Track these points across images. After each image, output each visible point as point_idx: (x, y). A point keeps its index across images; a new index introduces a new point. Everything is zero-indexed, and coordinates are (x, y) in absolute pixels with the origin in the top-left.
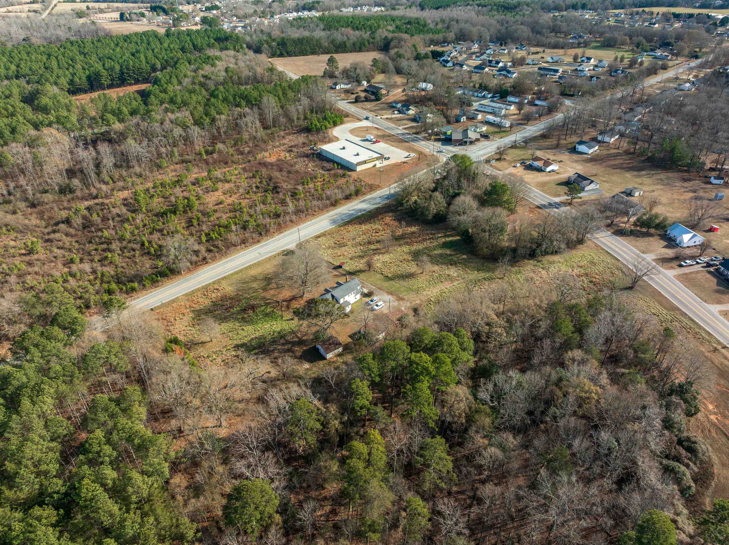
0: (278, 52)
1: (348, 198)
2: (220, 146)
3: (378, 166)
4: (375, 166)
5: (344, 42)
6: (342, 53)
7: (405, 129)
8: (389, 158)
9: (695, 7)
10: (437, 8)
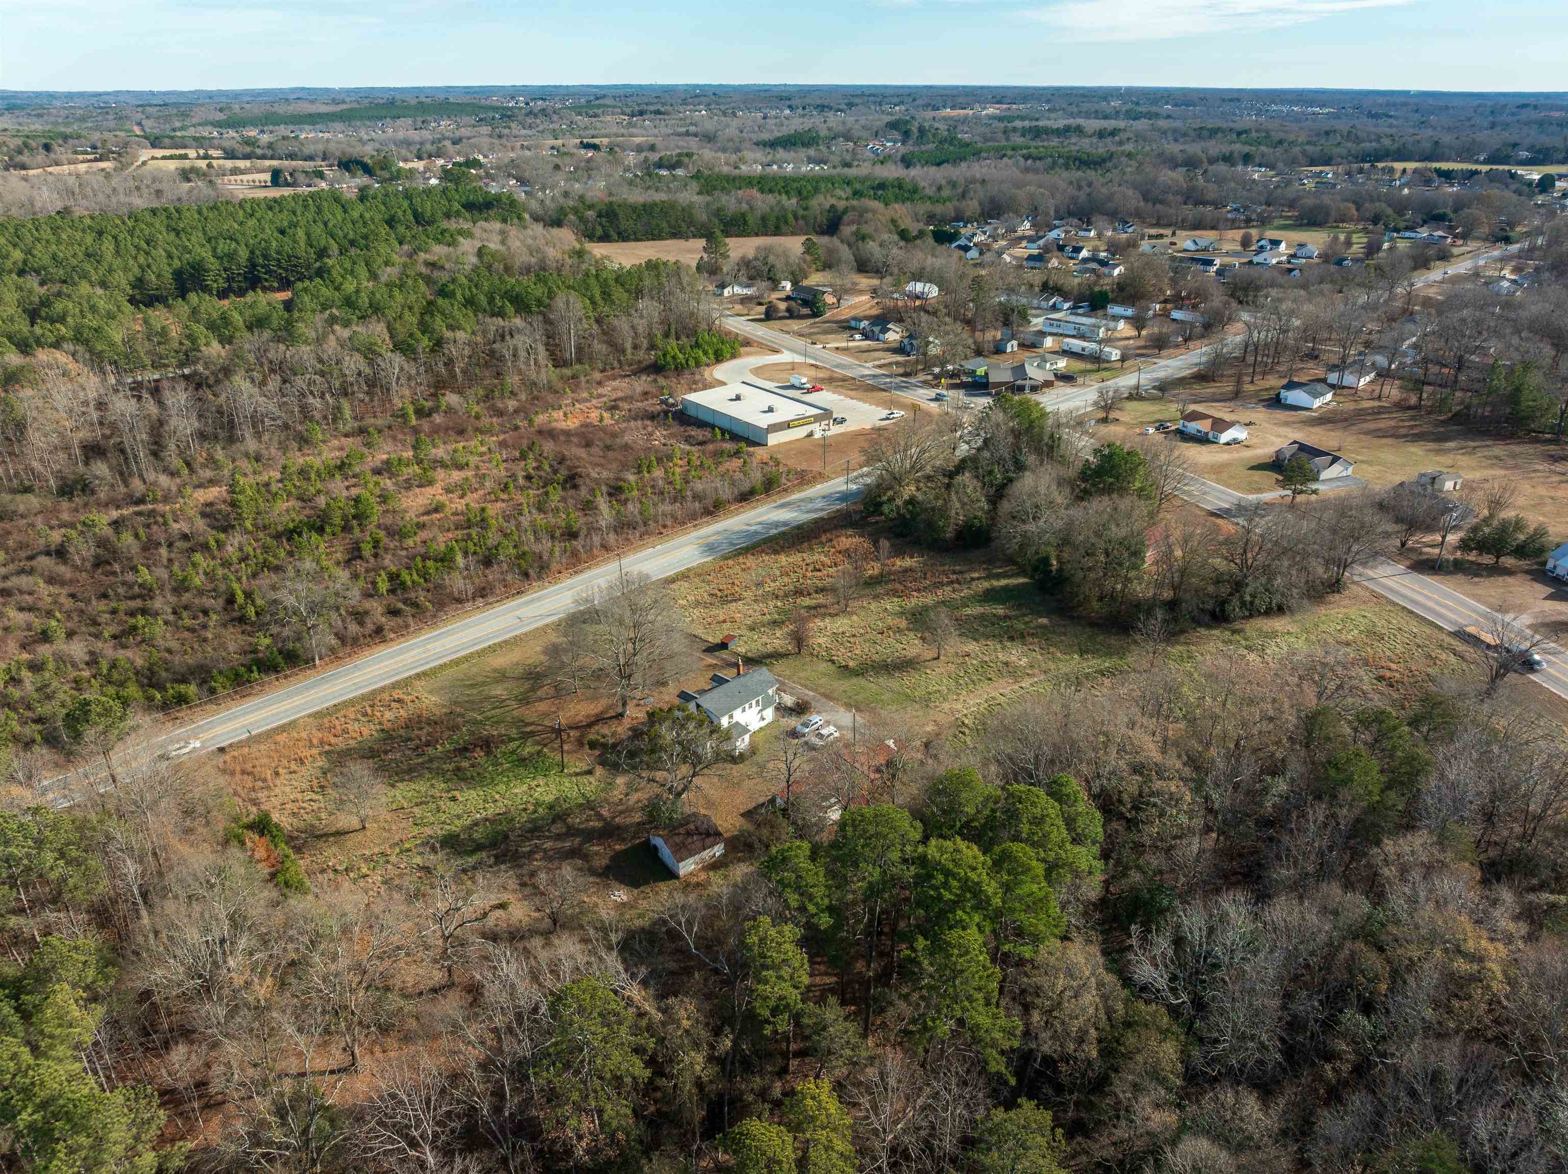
0: (599, 231)
1: (745, 497)
2: (451, 399)
3: (818, 435)
4: (811, 434)
5: (743, 215)
6: (737, 236)
7: (880, 367)
8: (843, 420)
9: (1477, 162)
10: (939, 164)
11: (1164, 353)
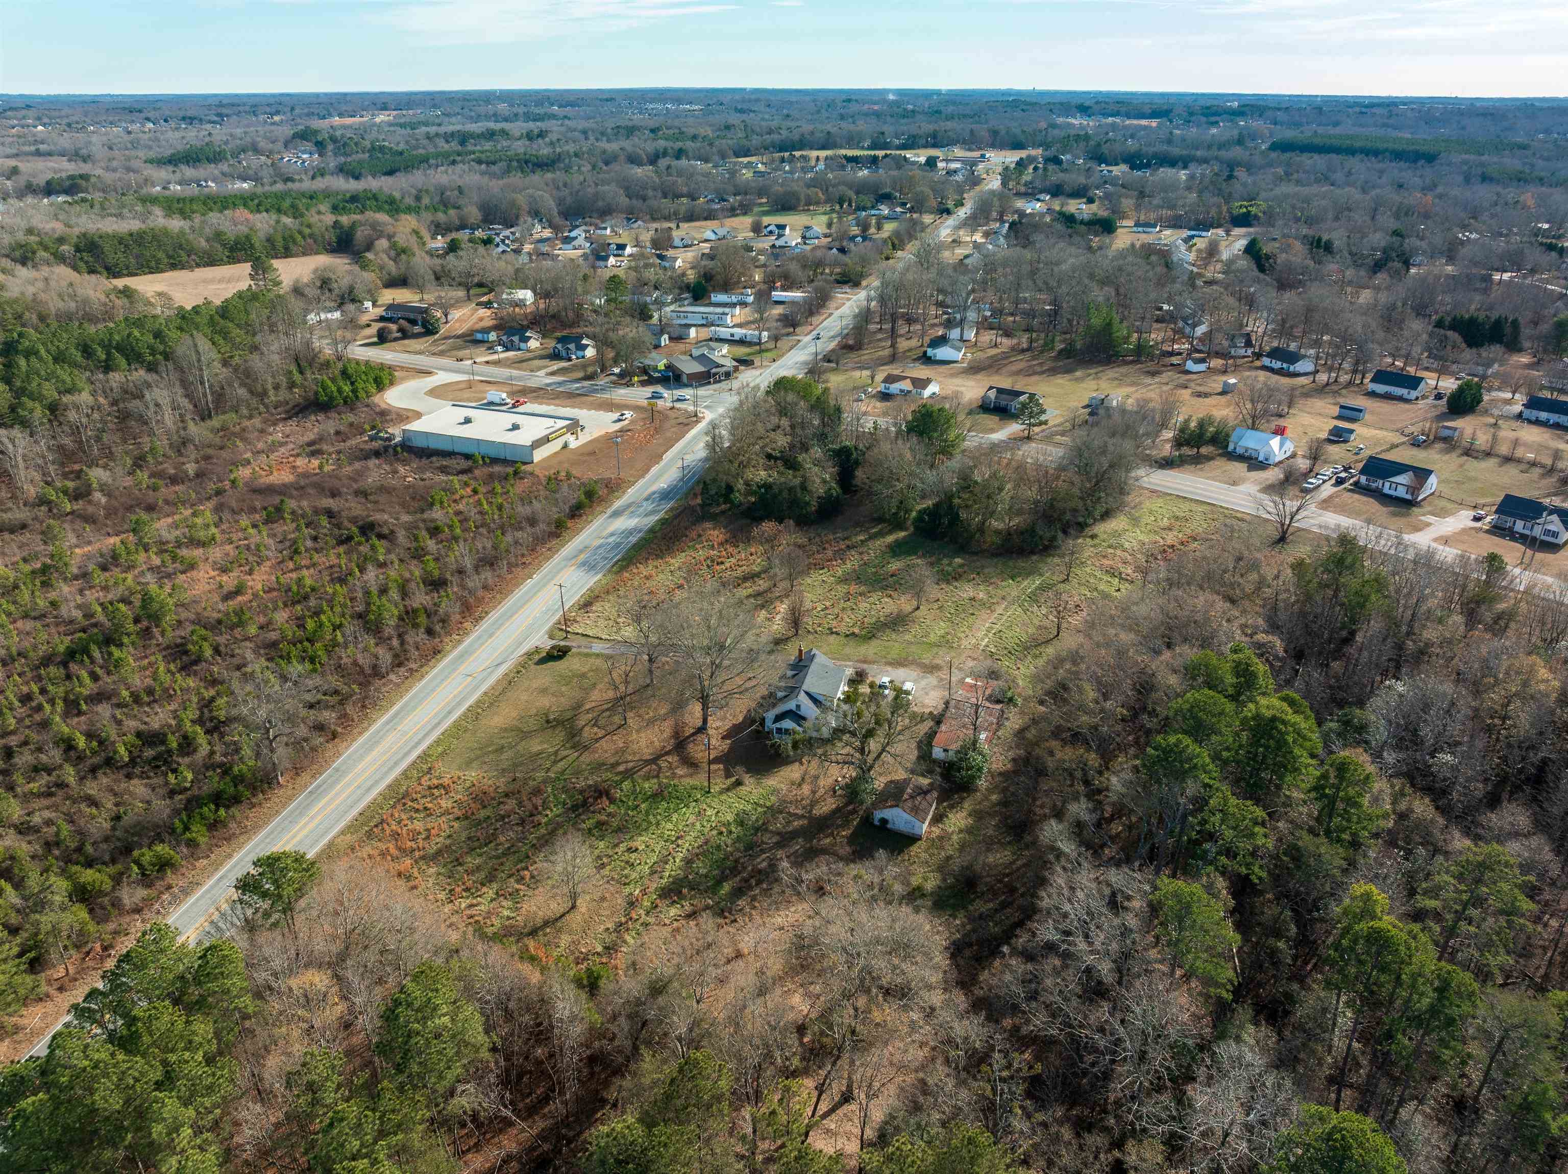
1: (574, 514)
3: (572, 445)
4: (565, 446)
7: (552, 374)
8: (583, 428)
10: (390, 173)
11: (798, 330)
